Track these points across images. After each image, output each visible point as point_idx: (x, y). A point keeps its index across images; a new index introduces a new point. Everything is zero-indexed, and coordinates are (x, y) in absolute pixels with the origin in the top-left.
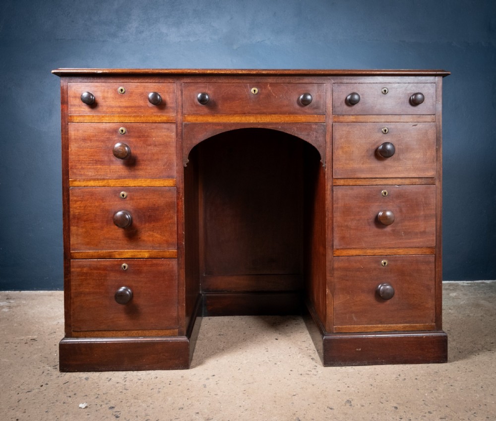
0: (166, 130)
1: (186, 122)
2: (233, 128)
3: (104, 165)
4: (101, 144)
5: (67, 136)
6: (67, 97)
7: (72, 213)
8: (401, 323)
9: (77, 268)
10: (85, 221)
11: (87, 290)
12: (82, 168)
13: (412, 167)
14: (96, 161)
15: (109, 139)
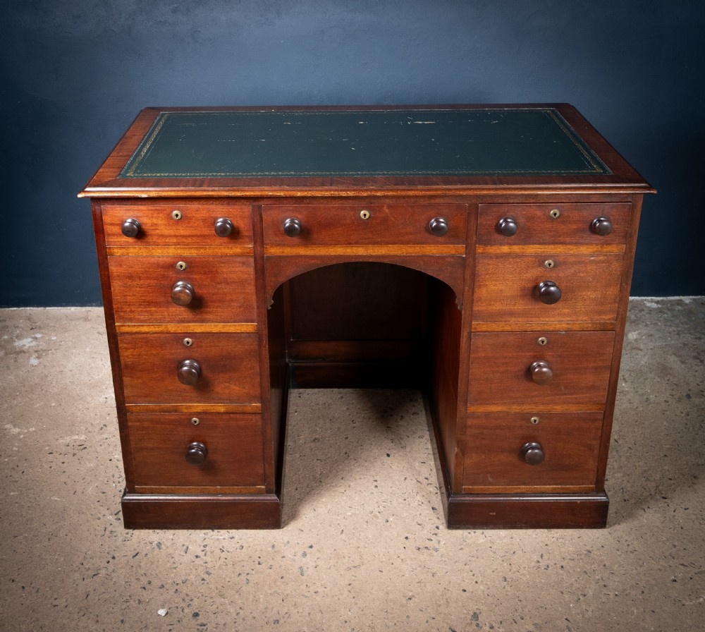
0: (241, 265)
1: (268, 255)
2: (334, 262)
3: (160, 307)
4: (153, 282)
5: (107, 273)
6: (102, 225)
7: (122, 361)
8: (550, 485)
9: (136, 421)
10: (140, 371)
11: (151, 446)
12: (132, 311)
13: (583, 309)
14: (149, 302)
15: (164, 277)
